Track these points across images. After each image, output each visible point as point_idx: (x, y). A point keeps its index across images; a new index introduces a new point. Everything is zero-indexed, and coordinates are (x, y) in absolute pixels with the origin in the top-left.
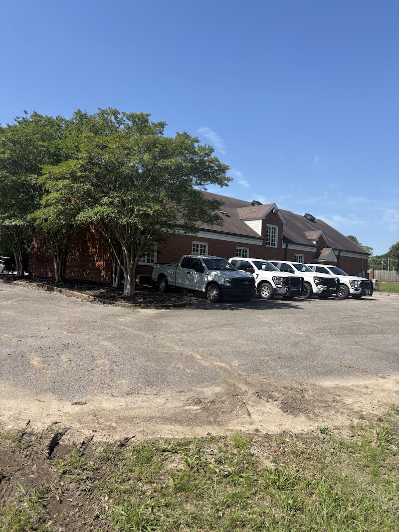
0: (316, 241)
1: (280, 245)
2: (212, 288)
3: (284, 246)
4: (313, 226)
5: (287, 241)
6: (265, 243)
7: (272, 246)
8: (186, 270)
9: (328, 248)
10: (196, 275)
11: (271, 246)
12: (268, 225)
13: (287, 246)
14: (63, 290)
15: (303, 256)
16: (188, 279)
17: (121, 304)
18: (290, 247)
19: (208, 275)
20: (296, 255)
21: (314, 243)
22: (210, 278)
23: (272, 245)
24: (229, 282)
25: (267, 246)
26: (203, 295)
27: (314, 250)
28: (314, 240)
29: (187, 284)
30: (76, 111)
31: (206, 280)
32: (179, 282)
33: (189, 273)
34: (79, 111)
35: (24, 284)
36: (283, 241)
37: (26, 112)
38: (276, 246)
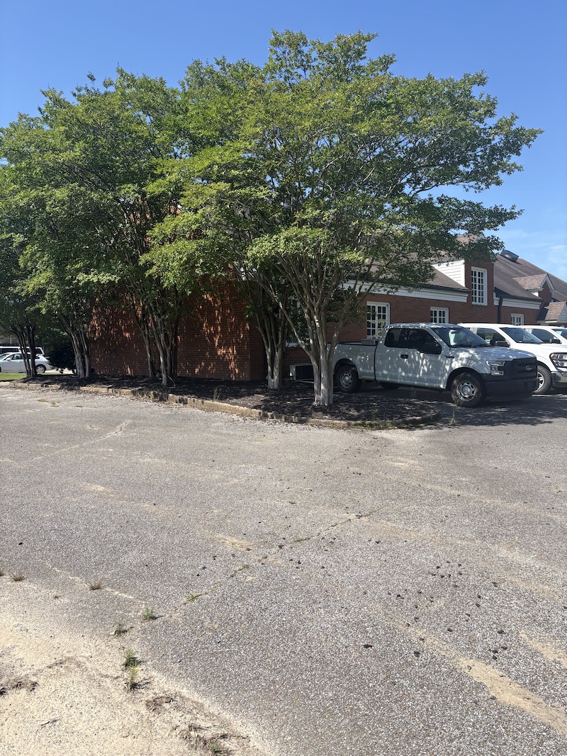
0: (539, 292)
1: (490, 300)
2: (462, 381)
3: (496, 303)
4: (520, 269)
5: (502, 294)
6: (470, 299)
7: (479, 304)
8: (401, 351)
9: (557, 303)
10: (423, 361)
11: (477, 303)
12: (474, 269)
13: (500, 302)
14: (190, 399)
15: (522, 316)
16: (405, 369)
17: (325, 423)
18: (506, 303)
19: (453, 357)
20: (513, 315)
21: (536, 294)
22: (456, 365)
23: (479, 302)
24: (500, 369)
25: (473, 303)
26: (442, 396)
27: (536, 306)
28: (535, 290)
29: (402, 376)
30: (190, 63)
31: (447, 368)
32: (384, 374)
33: (404, 356)
34: (197, 63)
35: (104, 390)
36: (494, 294)
37: (92, 78)
38: (485, 303)
